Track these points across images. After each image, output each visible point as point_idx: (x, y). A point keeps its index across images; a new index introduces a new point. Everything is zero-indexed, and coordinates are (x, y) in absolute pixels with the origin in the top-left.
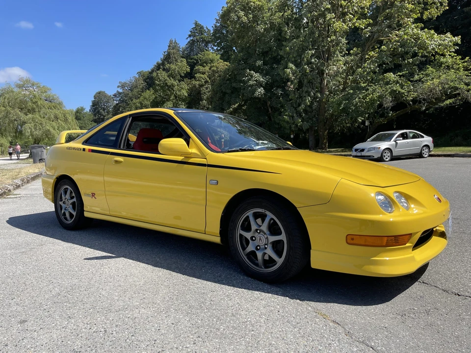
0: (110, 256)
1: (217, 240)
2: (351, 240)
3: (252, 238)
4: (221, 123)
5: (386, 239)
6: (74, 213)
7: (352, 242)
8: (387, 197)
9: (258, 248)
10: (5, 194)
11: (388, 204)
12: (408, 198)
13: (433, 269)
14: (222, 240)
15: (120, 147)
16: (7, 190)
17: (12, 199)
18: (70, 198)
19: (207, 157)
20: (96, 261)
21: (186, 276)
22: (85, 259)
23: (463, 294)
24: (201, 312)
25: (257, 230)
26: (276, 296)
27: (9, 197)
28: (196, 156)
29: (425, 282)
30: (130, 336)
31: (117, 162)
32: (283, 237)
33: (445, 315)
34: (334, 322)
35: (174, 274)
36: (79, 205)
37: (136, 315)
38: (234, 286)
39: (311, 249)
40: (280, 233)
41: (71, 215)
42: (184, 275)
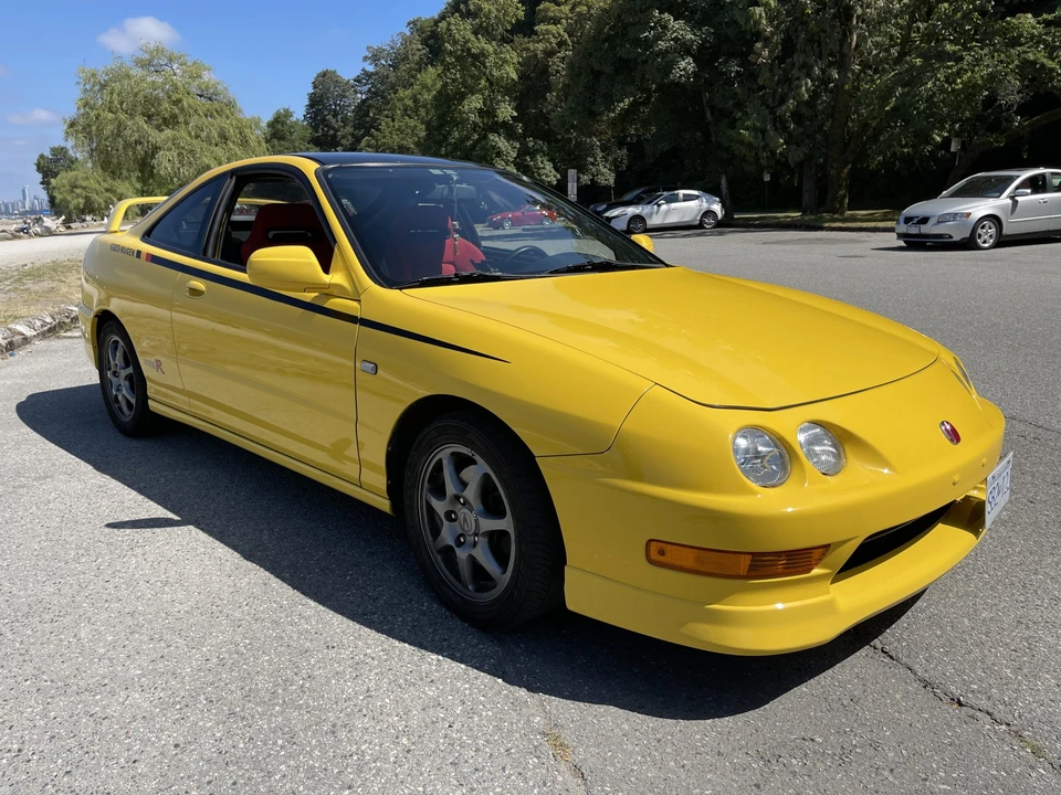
1: (384, 505)
2: (658, 553)
3: (448, 514)
5: (747, 560)
6: (133, 401)
7: (661, 558)
8: (779, 442)
9: (462, 540)
11: (776, 461)
14: (394, 506)
15: (205, 253)
18: (123, 365)
19: (362, 298)
20: (128, 531)
21: (298, 593)
22: (108, 526)
24: (262, 715)
25: (457, 498)
27: (69, 334)
28: (339, 292)
30: (62, 773)
31: (195, 292)
32: (506, 524)
34: (577, 770)
36: (138, 382)
39: (565, 563)
40: (502, 515)
41: (129, 404)
42: (294, 589)
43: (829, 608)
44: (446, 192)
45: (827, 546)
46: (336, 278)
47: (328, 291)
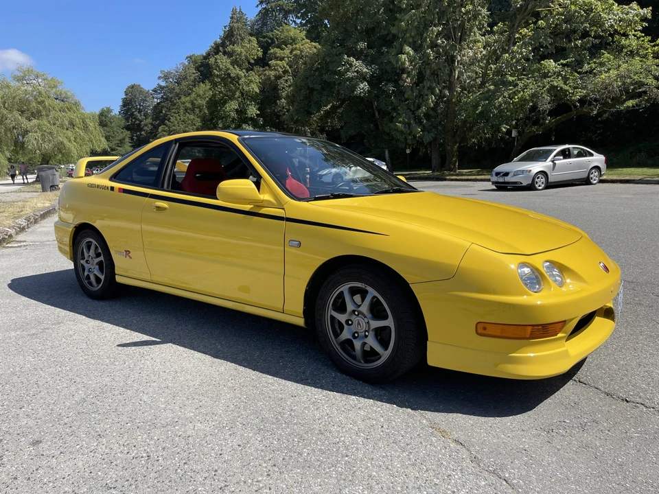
0: (153, 341)
1: (300, 322)
2: (483, 329)
3: (347, 322)
4: (305, 151)
5: (529, 329)
6: (102, 277)
7: (484, 332)
8: (534, 270)
9: (356, 335)
10: (4, 241)
11: (536, 280)
12: (563, 269)
13: (593, 361)
14: (306, 322)
15: (163, 186)
16: (6, 235)
17: (14, 249)
18: (95, 256)
19: (285, 207)
20: (134, 348)
21: (258, 373)
22: (119, 346)
23: (633, 400)
24: (278, 429)
25: (354, 311)
26: (379, 403)
27: (10, 245)
28: (269, 204)
29: (582, 380)
30: (182, 464)
31: (159, 208)
32: (390, 322)
33: (607, 432)
34: (456, 441)
35: (241, 368)
36: (108, 265)
37: (189, 433)
38: (322, 387)
39: (427, 340)
40: (385, 317)
41: (98, 280)
42: (254, 370)
43: (566, 354)
44: (302, 151)
45: (565, 321)
46: (265, 196)
47: (261, 204)
